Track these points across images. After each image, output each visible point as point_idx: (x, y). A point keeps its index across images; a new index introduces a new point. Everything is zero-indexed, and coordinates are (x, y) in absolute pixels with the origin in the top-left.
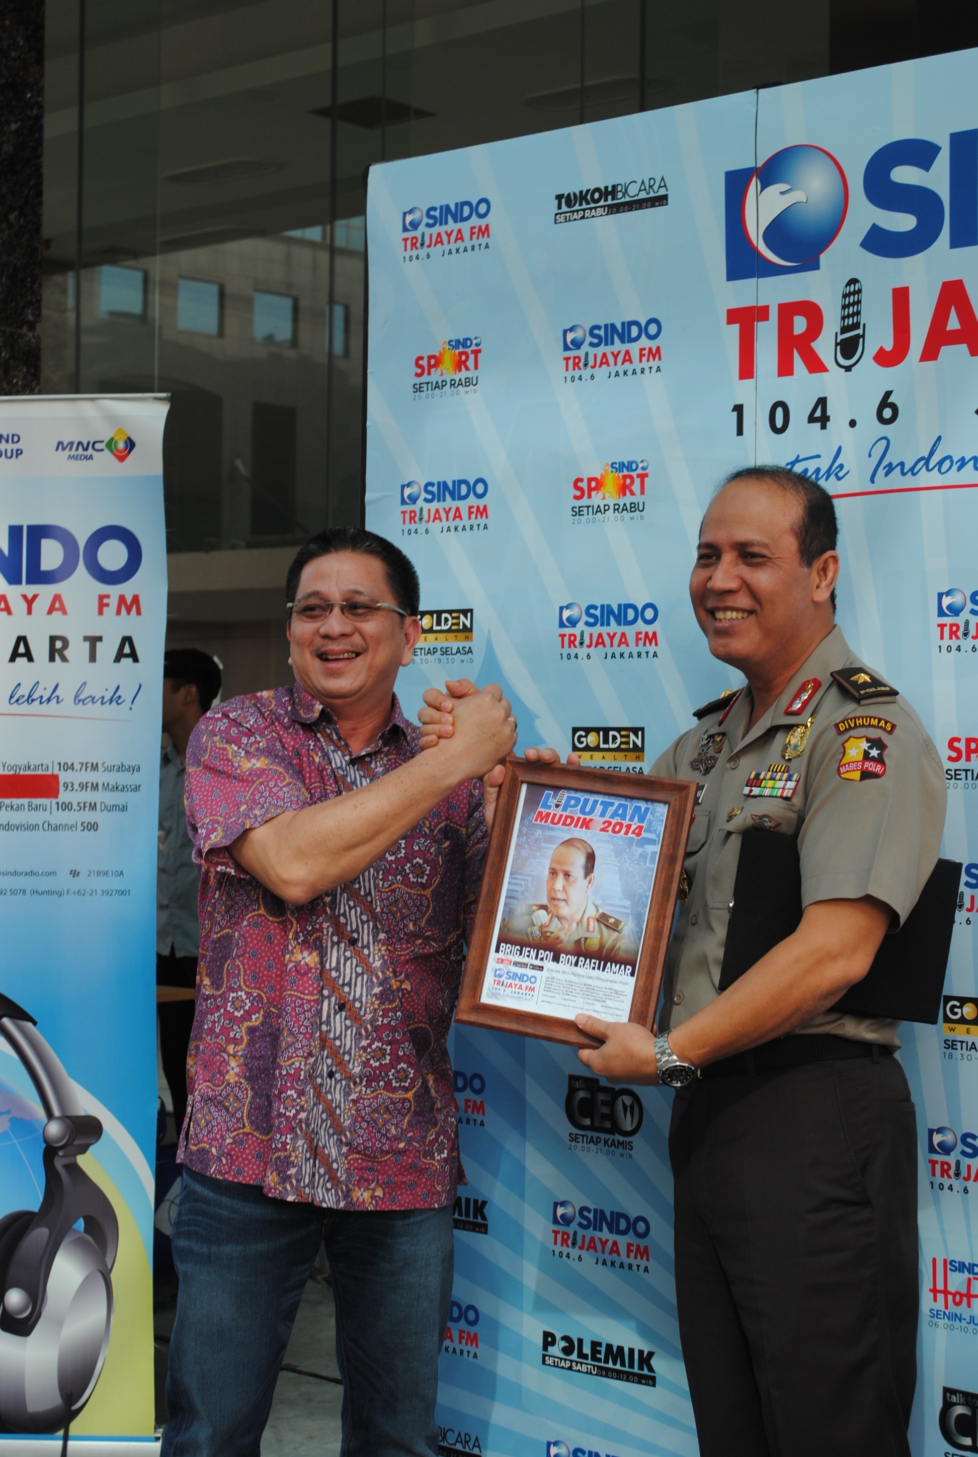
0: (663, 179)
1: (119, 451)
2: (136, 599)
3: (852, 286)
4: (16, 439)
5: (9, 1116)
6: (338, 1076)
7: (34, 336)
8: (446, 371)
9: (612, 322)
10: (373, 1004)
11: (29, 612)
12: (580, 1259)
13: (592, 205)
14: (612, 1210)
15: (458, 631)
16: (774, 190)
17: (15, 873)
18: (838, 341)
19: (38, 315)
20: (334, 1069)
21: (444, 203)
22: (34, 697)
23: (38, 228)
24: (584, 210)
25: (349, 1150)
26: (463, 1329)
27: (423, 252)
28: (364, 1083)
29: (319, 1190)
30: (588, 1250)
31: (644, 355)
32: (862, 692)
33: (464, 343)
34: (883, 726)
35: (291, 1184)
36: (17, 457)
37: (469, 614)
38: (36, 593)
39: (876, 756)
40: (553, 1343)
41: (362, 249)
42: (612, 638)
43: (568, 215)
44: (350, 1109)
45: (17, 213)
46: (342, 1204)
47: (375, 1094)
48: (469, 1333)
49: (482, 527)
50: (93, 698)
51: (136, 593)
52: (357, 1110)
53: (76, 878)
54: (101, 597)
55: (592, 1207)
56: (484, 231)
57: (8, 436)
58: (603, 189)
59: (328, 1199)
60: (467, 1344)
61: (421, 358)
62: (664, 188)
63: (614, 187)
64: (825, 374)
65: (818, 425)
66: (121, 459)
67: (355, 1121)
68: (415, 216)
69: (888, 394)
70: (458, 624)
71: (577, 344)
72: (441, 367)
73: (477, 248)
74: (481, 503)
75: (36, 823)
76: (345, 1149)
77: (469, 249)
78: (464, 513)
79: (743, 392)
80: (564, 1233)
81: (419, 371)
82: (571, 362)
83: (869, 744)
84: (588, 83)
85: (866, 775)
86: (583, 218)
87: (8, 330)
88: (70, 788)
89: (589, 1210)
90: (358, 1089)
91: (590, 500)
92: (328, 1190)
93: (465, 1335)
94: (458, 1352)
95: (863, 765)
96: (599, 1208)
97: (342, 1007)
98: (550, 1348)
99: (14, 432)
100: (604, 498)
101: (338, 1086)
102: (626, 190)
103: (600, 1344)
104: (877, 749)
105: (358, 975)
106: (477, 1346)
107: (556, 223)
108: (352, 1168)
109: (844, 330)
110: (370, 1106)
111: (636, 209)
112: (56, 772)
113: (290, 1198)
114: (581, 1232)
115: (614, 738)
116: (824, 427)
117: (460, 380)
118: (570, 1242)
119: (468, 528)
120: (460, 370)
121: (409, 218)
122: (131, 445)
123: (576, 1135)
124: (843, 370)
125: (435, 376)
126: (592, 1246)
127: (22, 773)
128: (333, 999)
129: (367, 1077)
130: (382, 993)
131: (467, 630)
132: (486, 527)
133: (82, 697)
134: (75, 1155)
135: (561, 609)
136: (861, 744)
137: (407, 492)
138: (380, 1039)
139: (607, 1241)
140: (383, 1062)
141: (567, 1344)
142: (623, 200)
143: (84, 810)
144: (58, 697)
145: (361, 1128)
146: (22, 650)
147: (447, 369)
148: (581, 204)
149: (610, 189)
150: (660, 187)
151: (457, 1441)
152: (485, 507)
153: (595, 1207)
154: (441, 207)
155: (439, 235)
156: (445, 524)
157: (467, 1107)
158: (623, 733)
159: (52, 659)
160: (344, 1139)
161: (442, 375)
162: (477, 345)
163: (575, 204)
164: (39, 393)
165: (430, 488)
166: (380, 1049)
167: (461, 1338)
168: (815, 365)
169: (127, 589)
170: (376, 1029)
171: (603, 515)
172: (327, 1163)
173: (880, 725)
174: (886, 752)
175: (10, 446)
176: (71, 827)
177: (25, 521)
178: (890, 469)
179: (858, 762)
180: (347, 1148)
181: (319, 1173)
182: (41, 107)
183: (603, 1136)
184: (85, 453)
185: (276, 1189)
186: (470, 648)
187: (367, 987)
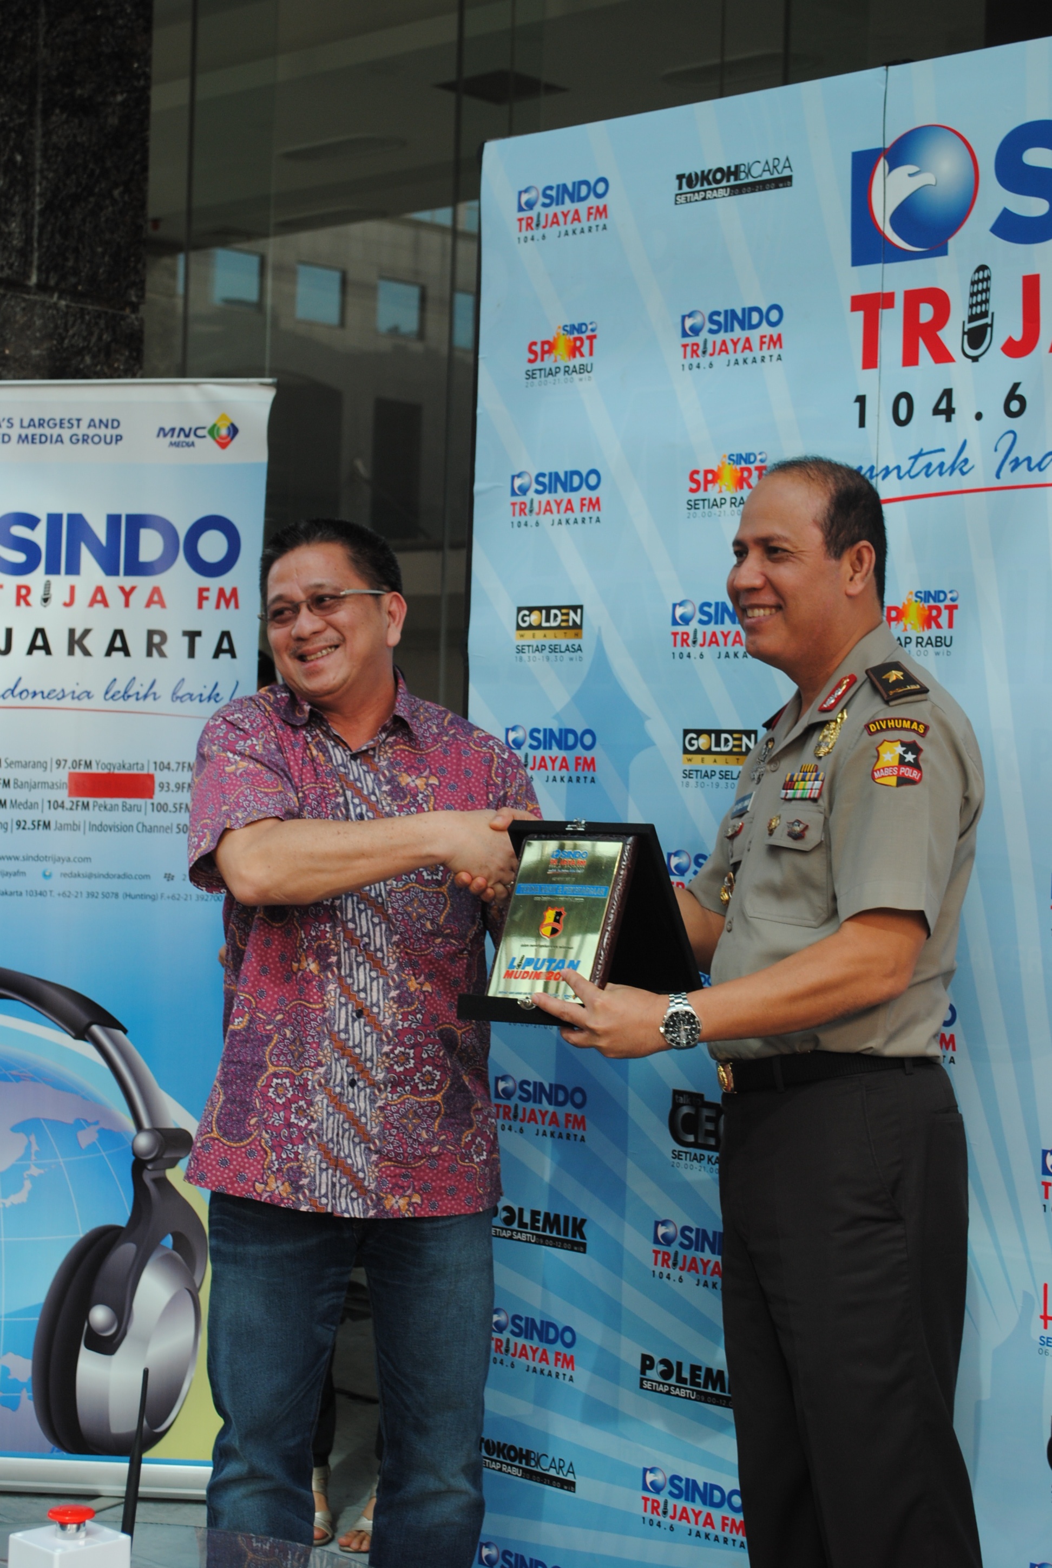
0: (787, 159)
1: (221, 438)
2: (234, 592)
3: (981, 273)
4: (115, 424)
5: (97, 1127)
6: (361, 1084)
7: (137, 318)
8: (560, 358)
9: (732, 308)
10: (391, 1008)
11: (127, 604)
12: (681, 1280)
13: (714, 186)
14: (715, 1230)
15: (568, 628)
16: (903, 171)
17: (108, 876)
18: (966, 330)
19: (142, 297)
20: (356, 1077)
21: (561, 182)
22: (130, 693)
23: (143, 205)
24: (705, 191)
25: (379, 1158)
26: (559, 1351)
27: (538, 233)
28: (389, 1089)
29: (343, 1200)
30: (689, 1271)
31: (765, 343)
32: (891, 693)
33: (578, 328)
34: (916, 728)
35: (304, 1194)
36: (116, 443)
37: (579, 611)
38: (134, 584)
39: (912, 761)
40: (651, 1367)
41: (475, 230)
42: (726, 636)
43: (688, 195)
44: (377, 1117)
45: (121, 189)
46: (372, 1213)
47: (402, 1099)
48: (565, 1356)
49: (594, 520)
50: (191, 695)
51: (234, 585)
52: (385, 1117)
53: (171, 882)
54: (201, 590)
55: (694, 1226)
56: (602, 212)
57: (107, 421)
58: (725, 169)
59: (354, 1209)
60: (563, 1367)
61: (534, 343)
62: (789, 169)
63: (737, 167)
64: (950, 364)
65: (943, 417)
66: (223, 446)
67: (384, 1128)
68: (531, 196)
69: (1016, 386)
70: (567, 621)
71: (696, 331)
72: (555, 353)
73: (594, 229)
74: (593, 495)
75: (131, 824)
76: (374, 1157)
77: (586, 230)
78: (576, 505)
79: (866, 382)
80: (665, 1253)
81: (532, 357)
82: (689, 349)
83: (904, 749)
84: (728, 58)
85: (903, 781)
86: (704, 199)
87: (110, 311)
88: (166, 788)
89: (690, 1230)
90: (383, 1096)
91: (706, 493)
92: (352, 1199)
93: (561, 1357)
94: (554, 1375)
95: (899, 771)
96: (701, 1227)
97: (360, 1014)
98: (648, 1372)
99: (115, 417)
100: (721, 491)
101: (362, 1094)
102: (749, 170)
103: (699, 1368)
104: (913, 754)
105: (372, 979)
106: (573, 1369)
107: (676, 204)
108: (384, 1176)
109: (972, 318)
110: (397, 1112)
111: (760, 190)
112: (152, 771)
113: (304, 1208)
114: (682, 1252)
115: (727, 740)
116: (949, 419)
117: (574, 367)
118: (670, 1263)
119: (580, 521)
120: (574, 356)
121: (525, 198)
122: (234, 430)
123: (680, 1151)
124: (970, 360)
125: (549, 362)
126: (693, 1267)
127: (116, 771)
128: (350, 1006)
129: (391, 1082)
130: (399, 996)
131: (577, 627)
132: (598, 520)
133: (180, 694)
134: (164, 1169)
135: (674, 606)
136: (896, 749)
137: (518, 482)
138: (402, 1044)
139: (709, 1261)
140: (408, 1067)
141: (665, 1368)
142: (746, 181)
143: (180, 811)
144: (155, 694)
145: (391, 1135)
146: (118, 643)
147: (560, 355)
148: (702, 185)
149: (733, 169)
150: (785, 167)
151: (551, 1467)
152: (598, 500)
153: (698, 1227)
154: (558, 186)
155: (555, 215)
156: (556, 517)
157: (567, 1121)
158: (736, 736)
159: (149, 654)
160: (372, 1147)
161: (556, 361)
162: (593, 330)
163: (696, 185)
164: (142, 377)
165: (541, 479)
166: (403, 1053)
167: (557, 1360)
168: (941, 355)
169: (226, 581)
170: (398, 1034)
171: (720, 509)
172: (349, 1173)
173: (913, 727)
174: (922, 756)
175: (109, 432)
176: (166, 829)
177: (124, 509)
178: (1016, 463)
179: (893, 767)
180: (377, 1156)
181: (340, 1183)
182: (148, 77)
183: (707, 1153)
184: (187, 440)
185: (289, 1199)
186: (579, 646)
187: (384, 991)
